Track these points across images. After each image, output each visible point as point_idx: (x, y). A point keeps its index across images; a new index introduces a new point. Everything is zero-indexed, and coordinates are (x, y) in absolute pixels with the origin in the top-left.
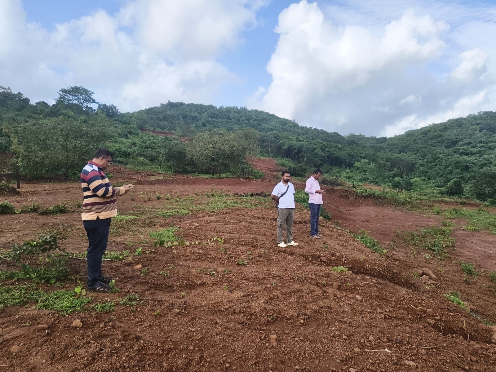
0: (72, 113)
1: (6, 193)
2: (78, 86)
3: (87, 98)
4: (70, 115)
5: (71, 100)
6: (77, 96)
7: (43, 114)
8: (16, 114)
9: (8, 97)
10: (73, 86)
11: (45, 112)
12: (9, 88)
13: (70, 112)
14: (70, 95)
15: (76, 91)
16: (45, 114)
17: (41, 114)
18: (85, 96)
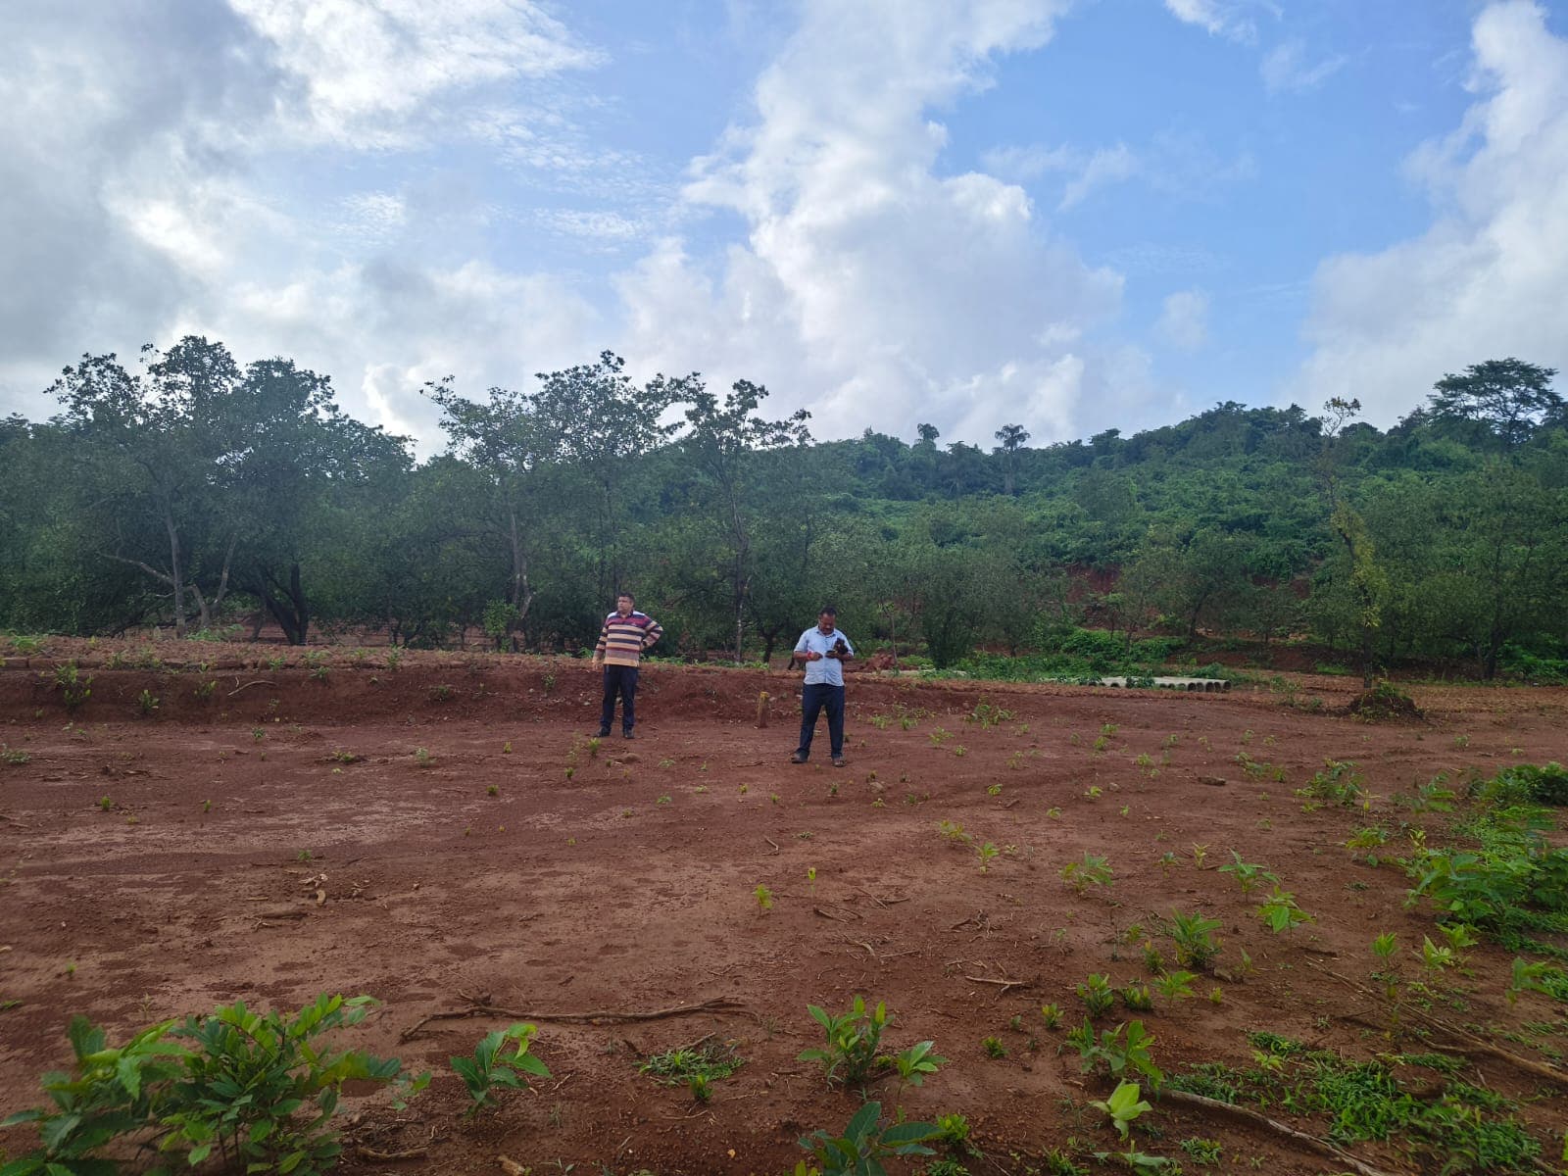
0: (1460, 450)
1: (1391, 713)
2: (1500, 357)
3: (1533, 393)
4: (1450, 455)
5: (1472, 409)
6: (1493, 391)
7: (1365, 461)
8: (1290, 469)
9: (1266, 423)
10: (1480, 362)
11: (1371, 454)
12: (1356, 401)
13: (1451, 444)
14: (1469, 392)
15: (1492, 375)
16: (1371, 460)
17: (1360, 461)
18: (1523, 388)
